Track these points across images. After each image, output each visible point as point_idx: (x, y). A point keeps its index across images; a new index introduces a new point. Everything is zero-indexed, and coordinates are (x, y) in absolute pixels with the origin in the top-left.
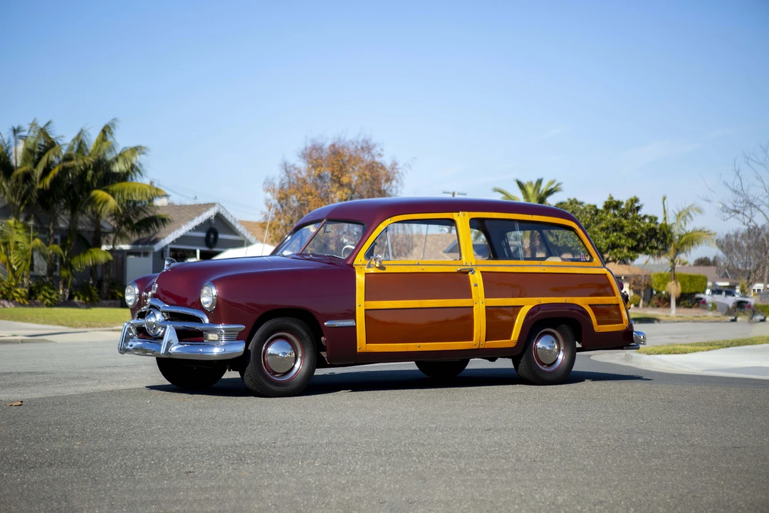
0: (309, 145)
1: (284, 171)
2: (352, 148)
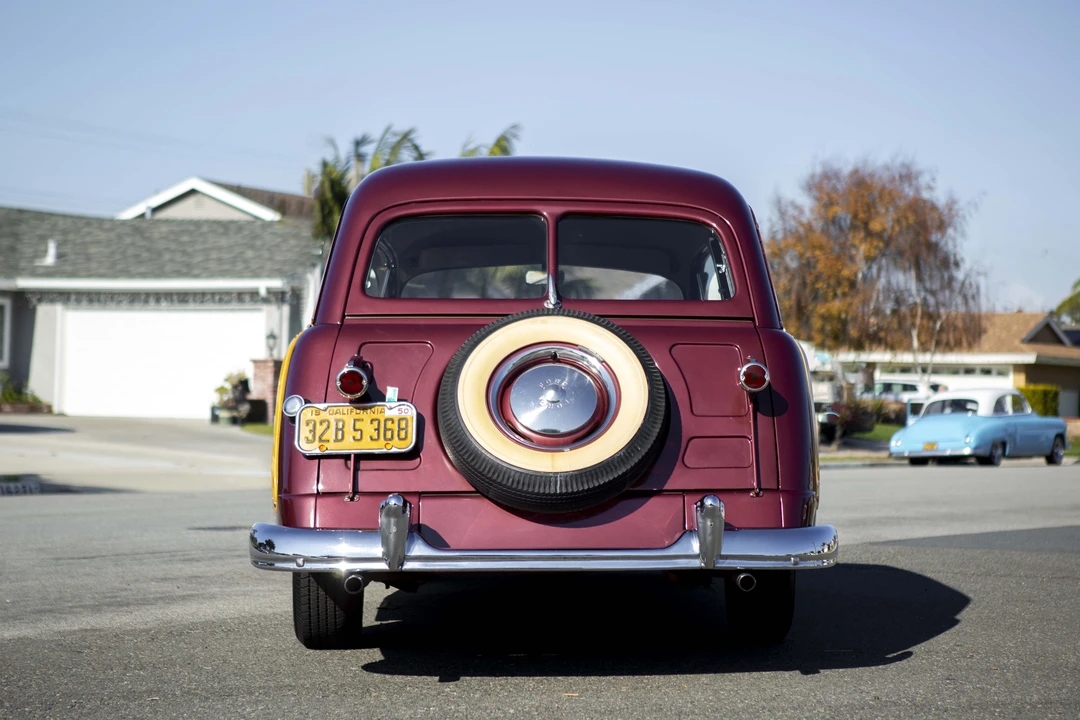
0: (819, 170)
1: (776, 212)
2: (886, 175)
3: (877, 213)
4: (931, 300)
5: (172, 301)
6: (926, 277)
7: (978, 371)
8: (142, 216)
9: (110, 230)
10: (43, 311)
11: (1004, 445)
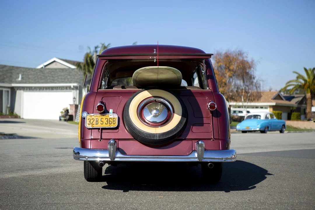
3: (232, 64)
4: (247, 88)
5: (50, 89)
6: (245, 82)
7: (259, 107)
8: (42, 68)
9: (34, 71)
10: (18, 92)
11: (268, 127)
